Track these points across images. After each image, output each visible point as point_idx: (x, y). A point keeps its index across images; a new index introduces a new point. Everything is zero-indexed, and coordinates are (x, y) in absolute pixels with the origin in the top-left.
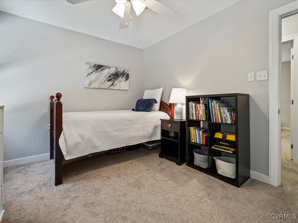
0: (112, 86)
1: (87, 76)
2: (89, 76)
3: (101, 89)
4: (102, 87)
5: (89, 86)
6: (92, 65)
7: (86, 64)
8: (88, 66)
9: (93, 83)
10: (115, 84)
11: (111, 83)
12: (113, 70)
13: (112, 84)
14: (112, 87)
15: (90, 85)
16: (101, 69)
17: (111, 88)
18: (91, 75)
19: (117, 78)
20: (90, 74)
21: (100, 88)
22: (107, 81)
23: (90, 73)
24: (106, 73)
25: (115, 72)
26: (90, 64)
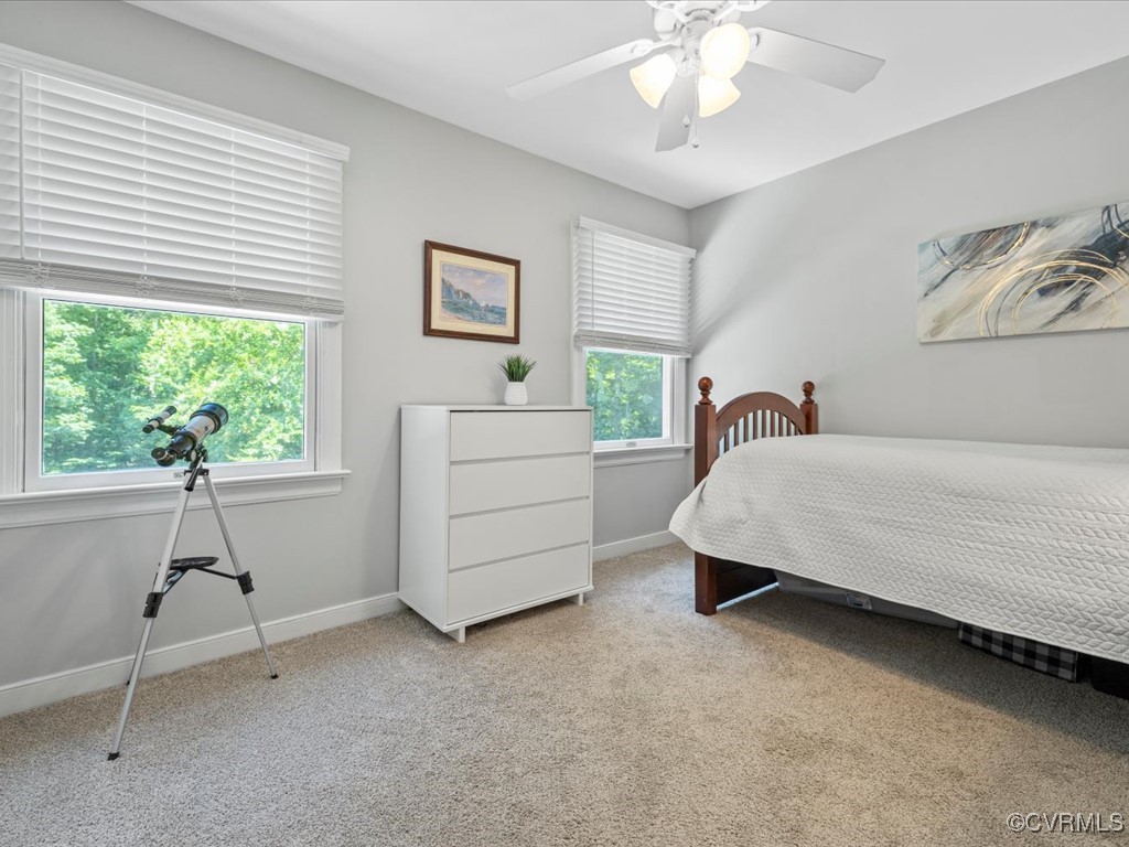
0: (1071, 315)
1: (926, 295)
2: (932, 295)
3: (997, 337)
4: (1004, 328)
5: (932, 336)
6: (948, 243)
7: (923, 247)
8: (931, 252)
9: (953, 319)
10: (1100, 302)
11: (1063, 299)
12: (1079, 226)
13: (1075, 306)
14: (1071, 322)
15: (935, 331)
16: (1001, 247)
17: (1060, 326)
18: (946, 285)
19: (1114, 266)
20: (936, 287)
21: (991, 338)
22: (1037, 296)
23: (939, 280)
24: (1027, 257)
25: (1097, 231)
26: (942, 242)
